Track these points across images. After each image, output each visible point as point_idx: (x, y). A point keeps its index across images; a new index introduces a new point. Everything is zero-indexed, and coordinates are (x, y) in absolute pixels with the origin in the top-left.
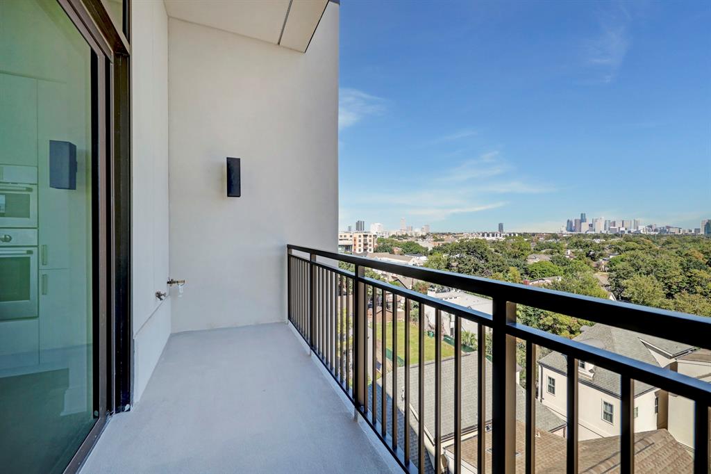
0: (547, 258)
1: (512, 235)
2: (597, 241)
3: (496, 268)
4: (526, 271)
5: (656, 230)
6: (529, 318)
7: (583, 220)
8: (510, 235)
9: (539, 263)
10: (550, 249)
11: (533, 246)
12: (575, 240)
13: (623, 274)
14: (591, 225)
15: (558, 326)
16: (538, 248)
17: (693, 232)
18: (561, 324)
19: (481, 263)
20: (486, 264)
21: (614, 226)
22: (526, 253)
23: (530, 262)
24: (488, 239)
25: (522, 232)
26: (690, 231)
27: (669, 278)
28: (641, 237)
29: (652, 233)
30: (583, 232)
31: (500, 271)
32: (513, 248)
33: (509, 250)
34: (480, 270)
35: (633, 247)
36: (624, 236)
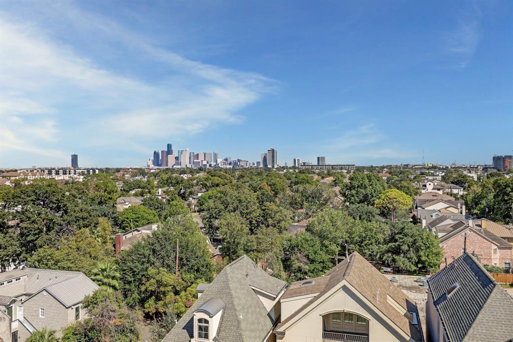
0: (138, 200)
1: (91, 171)
2: (185, 177)
3: (81, 222)
4: (115, 221)
5: (230, 164)
6: (127, 287)
7: (169, 151)
8: (88, 171)
9: (130, 208)
10: (140, 190)
11: (119, 185)
12: (165, 177)
13: (215, 213)
14: (177, 158)
15: (162, 289)
16: (126, 188)
17: (256, 165)
18: (165, 286)
19: (57, 216)
20: (65, 217)
21: (198, 159)
22: (114, 196)
23: (120, 208)
24: (57, 178)
25: (103, 167)
26: (254, 164)
27: (250, 213)
28: (220, 171)
29: (228, 167)
30: (170, 166)
31: (86, 226)
32: (97, 190)
33: (92, 193)
34: (57, 228)
35: (217, 182)
36: (207, 170)
